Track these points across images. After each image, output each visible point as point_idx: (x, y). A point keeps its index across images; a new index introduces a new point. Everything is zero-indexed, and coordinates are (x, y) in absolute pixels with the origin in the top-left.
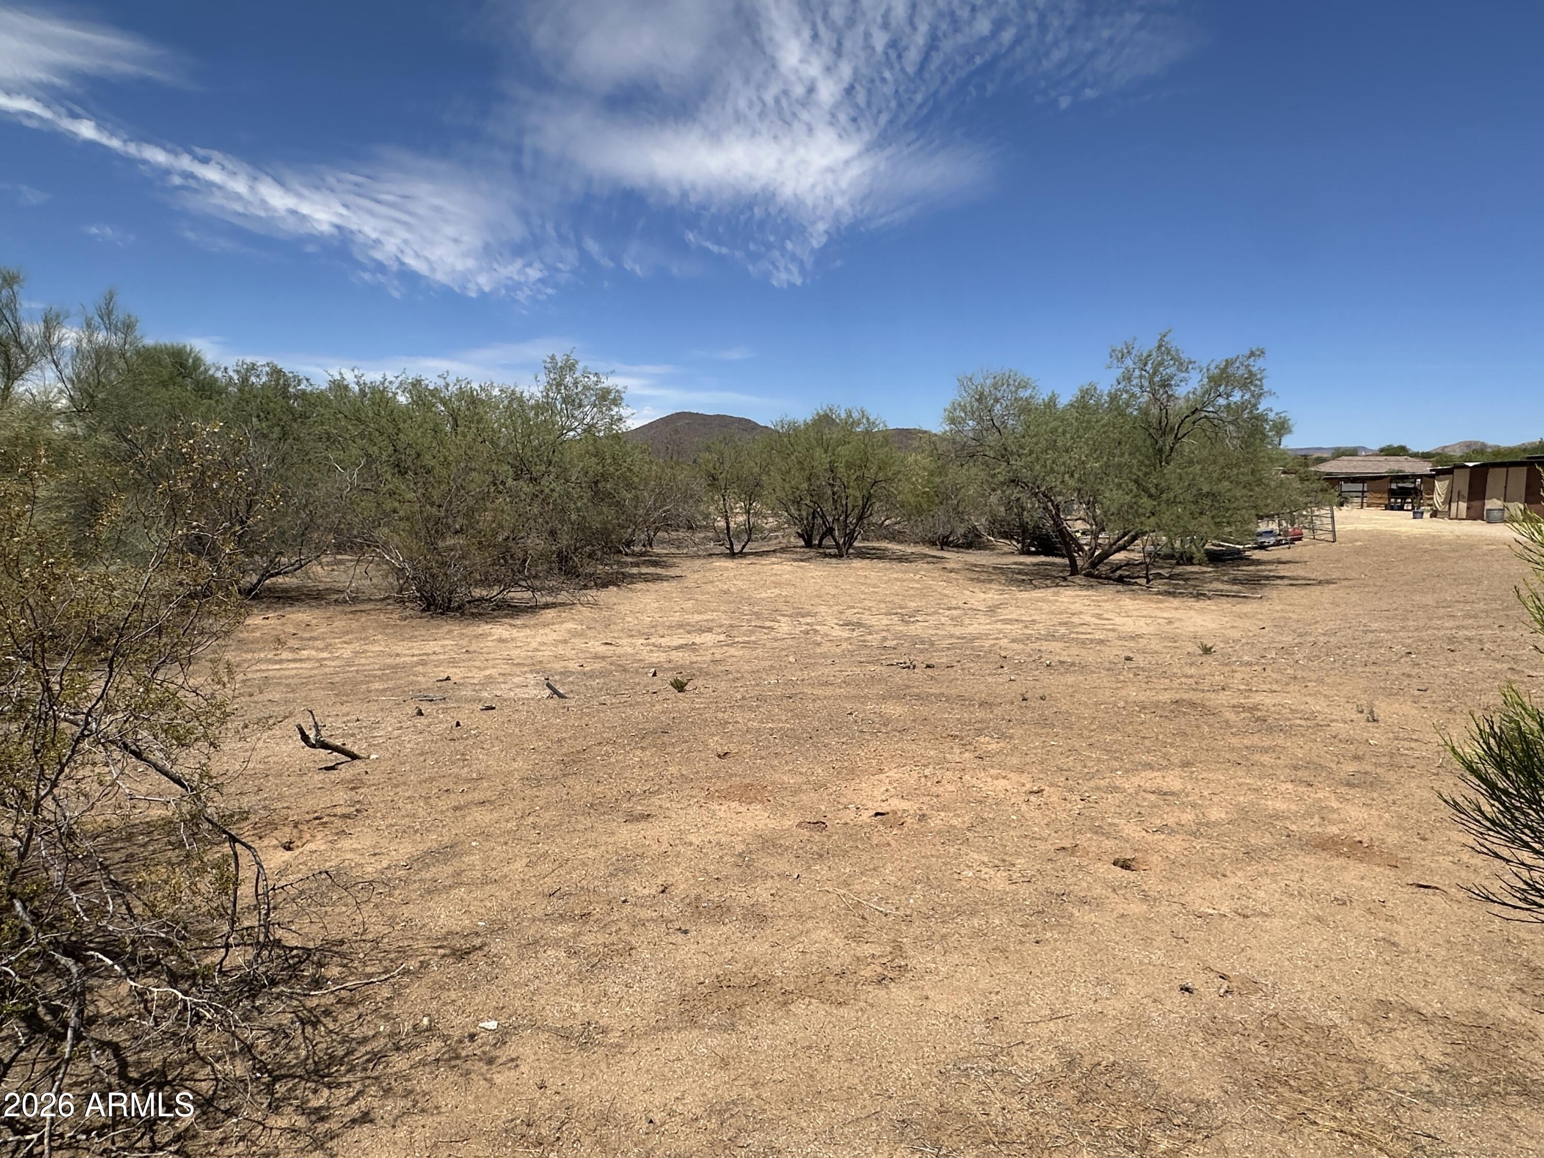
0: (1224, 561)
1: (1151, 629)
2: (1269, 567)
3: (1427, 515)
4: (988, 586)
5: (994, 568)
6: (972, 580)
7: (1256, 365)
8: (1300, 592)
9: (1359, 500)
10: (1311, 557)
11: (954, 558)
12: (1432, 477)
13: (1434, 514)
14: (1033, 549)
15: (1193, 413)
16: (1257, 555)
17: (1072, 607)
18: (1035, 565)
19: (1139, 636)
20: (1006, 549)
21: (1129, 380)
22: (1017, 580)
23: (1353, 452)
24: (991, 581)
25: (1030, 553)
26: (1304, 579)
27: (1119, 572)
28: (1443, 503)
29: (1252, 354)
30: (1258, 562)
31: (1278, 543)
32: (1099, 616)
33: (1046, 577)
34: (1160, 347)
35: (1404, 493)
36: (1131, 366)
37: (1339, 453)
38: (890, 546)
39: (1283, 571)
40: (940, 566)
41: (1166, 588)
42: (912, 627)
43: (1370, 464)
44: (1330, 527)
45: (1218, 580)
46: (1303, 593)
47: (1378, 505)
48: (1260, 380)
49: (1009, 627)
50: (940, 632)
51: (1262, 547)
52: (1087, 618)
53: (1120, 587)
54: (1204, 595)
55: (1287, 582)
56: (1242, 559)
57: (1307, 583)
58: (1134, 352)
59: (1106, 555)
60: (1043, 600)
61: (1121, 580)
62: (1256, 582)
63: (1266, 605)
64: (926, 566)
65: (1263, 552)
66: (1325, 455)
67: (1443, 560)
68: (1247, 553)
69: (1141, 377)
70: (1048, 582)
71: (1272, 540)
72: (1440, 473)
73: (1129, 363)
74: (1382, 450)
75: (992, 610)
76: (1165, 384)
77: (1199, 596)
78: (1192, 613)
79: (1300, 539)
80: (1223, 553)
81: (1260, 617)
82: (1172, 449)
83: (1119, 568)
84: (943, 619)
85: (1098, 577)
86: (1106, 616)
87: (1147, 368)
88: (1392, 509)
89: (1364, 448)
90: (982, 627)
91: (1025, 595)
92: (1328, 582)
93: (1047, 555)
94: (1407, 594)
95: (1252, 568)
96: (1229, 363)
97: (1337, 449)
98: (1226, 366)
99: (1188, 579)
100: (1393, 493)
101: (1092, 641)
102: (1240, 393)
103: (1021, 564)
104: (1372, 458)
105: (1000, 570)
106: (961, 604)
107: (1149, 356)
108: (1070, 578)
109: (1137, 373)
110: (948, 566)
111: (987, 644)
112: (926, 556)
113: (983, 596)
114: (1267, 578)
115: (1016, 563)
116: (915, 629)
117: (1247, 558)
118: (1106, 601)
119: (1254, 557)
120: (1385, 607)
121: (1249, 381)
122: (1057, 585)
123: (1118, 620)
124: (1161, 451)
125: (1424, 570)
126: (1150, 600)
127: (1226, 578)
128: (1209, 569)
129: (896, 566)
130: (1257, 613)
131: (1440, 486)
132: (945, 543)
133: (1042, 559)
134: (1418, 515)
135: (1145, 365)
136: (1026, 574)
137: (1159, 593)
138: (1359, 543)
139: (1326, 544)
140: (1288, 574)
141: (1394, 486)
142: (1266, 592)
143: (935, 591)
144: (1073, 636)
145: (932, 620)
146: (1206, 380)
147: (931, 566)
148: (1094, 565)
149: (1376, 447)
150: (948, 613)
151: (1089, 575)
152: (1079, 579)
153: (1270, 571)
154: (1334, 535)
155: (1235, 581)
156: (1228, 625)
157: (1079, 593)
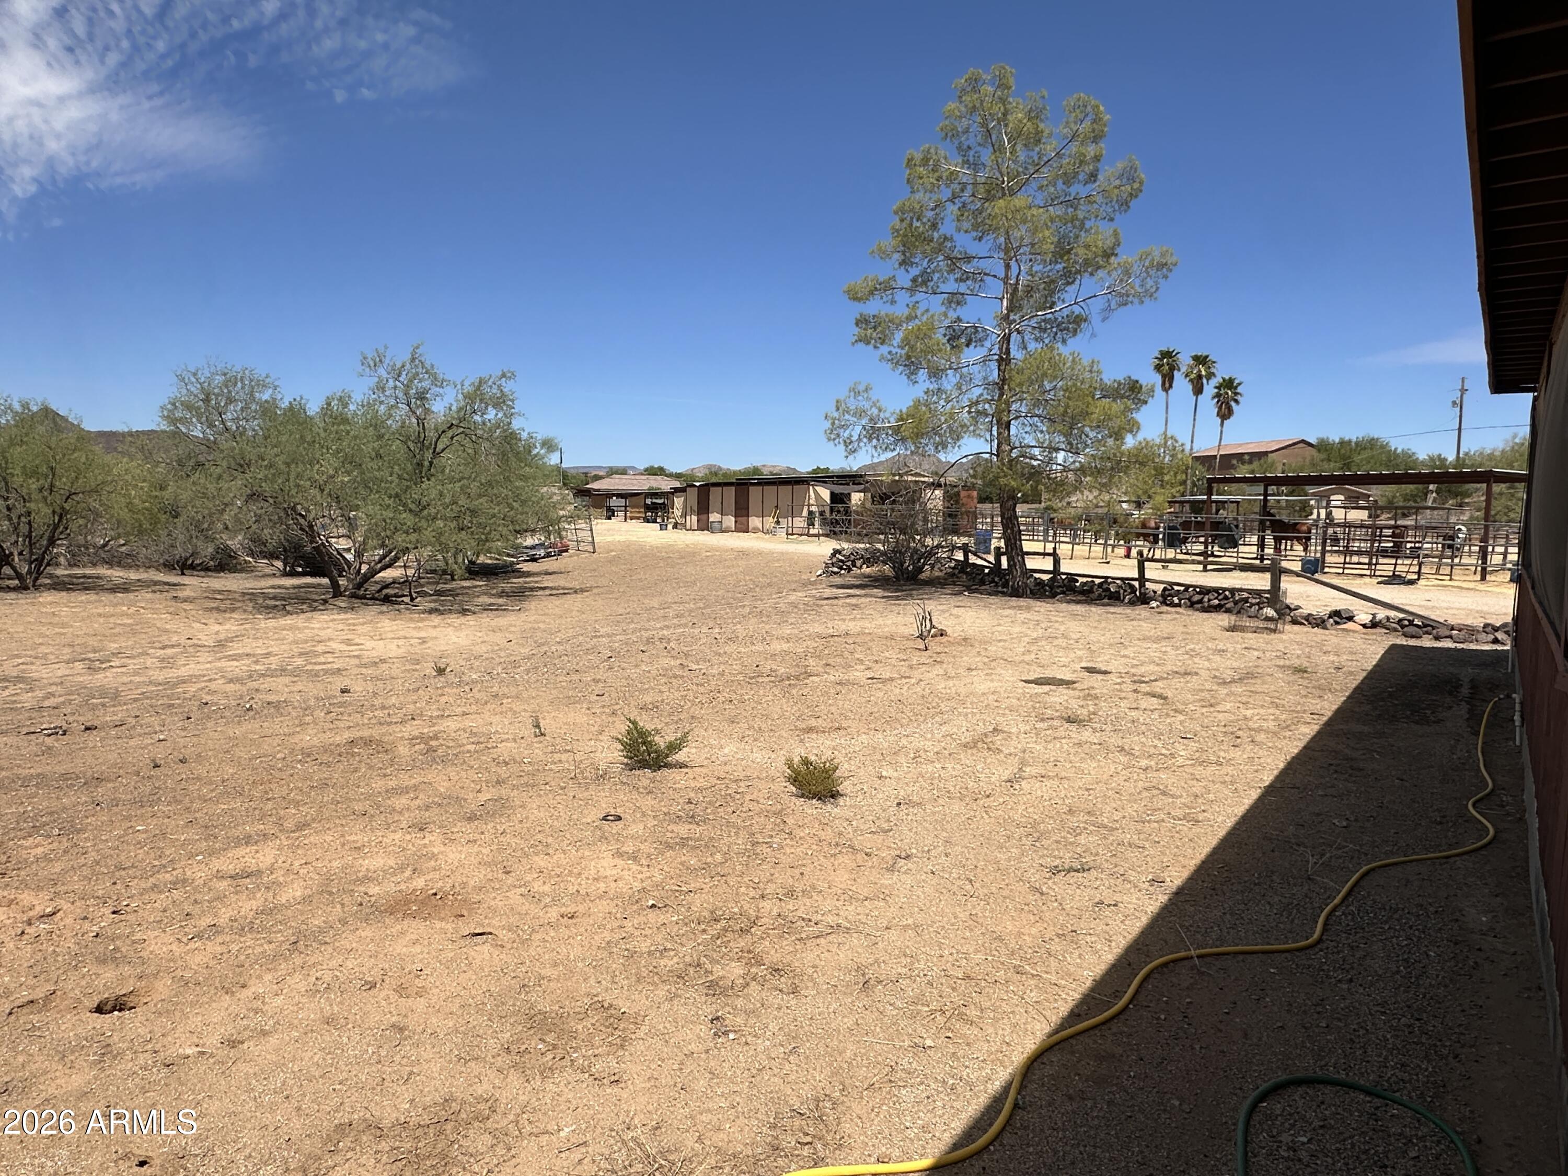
0: (497, 574)
1: (401, 652)
2: (536, 579)
3: (670, 527)
4: (227, 615)
5: (244, 594)
6: (211, 609)
7: (508, 386)
8: (556, 601)
9: (622, 514)
10: (573, 567)
11: (193, 583)
12: (672, 493)
13: (675, 527)
14: (300, 570)
15: (449, 428)
16: (526, 567)
17: (322, 633)
18: (294, 588)
19: (383, 661)
20: (268, 571)
21: (383, 389)
22: (267, 607)
23: (623, 472)
24: (233, 610)
25: (293, 574)
26: (563, 589)
27: (385, 591)
28: (681, 517)
29: (504, 375)
30: (529, 574)
31: (548, 555)
32: (348, 642)
33: (303, 601)
34: (413, 360)
35: (654, 508)
36: (385, 375)
37: (613, 472)
38: (109, 572)
39: (548, 582)
40: (170, 595)
41: (433, 605)
42: (100, 676)
43: (635, 482)
44: (590, 539)
45: (485, 594)
46: (557, 603)
47: (638, 518)
48: (513, 401)
49: (235, 663)
50: (137, 679)
51: (534, 559)
52: (334, 645)
53: (384, 608)
54: (468, 610)
55: (548, 592)
56: (513, 571)
57: (565, 592)
58: (387, 361)
59: (373, 573)
60: (291, 628)
61: (387, 600)
62: (521, 594)
63: (522, 615)
64: (149, 596)
65: (535, 563)
66: (601, 473)
67: (673, 567)
68: (518, 566)
69: (395, 387)
70: (305, 606)
71: (542, 552)
72: (676, 490)
73: (382, 372)
74: (646, 470)
75: (221, 644)
76: (422, 397)
77: (464, 612)
78: (450, 630)
79: (567, 551)
80: (496, 567)
81: (513, 629)
82: (431, 463)
83: (387, 586)
84: (149, 662)
85: (364, 597)
86: (357, 641)
87: (401, 379)
88: (648, 522)
89: (633, 468)
90: (199, 667)
91: (272, 623)
92: (582, 591)
93: (313, 574)
94: (641, 598)
95: (521, 580)
96: (481, 382)
97: (611, 468)
98: (480, 386)
99: (458, 595)
100: (648, 508)
101: (326, 672)
102: (494, 412)
103: (279, 587)
104: (637, 477)
105: (251, 596)
106: (183, 641)
107: (403, 366)
108: (331, 601)
109: (391, 383)
110: (180, 594)
111: (193, 688)
112: (156, 583)
113: (217, 628)
114: (532, 589)
115: (273, 587)
116: (105, 679)
117: (518, 571)
118: (363, 624)
119: (525, 569)
120: (621, 611)
121: (501, 401)
122: (315, 610)
123: (369, 644)
124: (420, 465)
125: (658, 575)
126: (411, 619)
127: (494, 591)
128: (481, 583)
129: (106, 597)
130: (511, 625)
131: (678, 502)
132: (185, 566)
133: (309, 580)
134: (663, 527)
135: (399, 376)
136: (283, 599)
137: (424, 612)
138: (613, 553)
139: (587, 554)
140: (550, 585)
141: (649, 501)
142: (526, 604)
143: (154, 625)
144: (309, 667)
145: (133, 665)
146: (460, 397)
147: (158, 595)
148: (359, 586)
149: (642, 467)
150: (161, 652)
151: (354, 596)
152: (342, 602)
153: (536, 582)
154: (594, 547)
155: (503, 594)
156: (479, 640)
157: (336, 617)
